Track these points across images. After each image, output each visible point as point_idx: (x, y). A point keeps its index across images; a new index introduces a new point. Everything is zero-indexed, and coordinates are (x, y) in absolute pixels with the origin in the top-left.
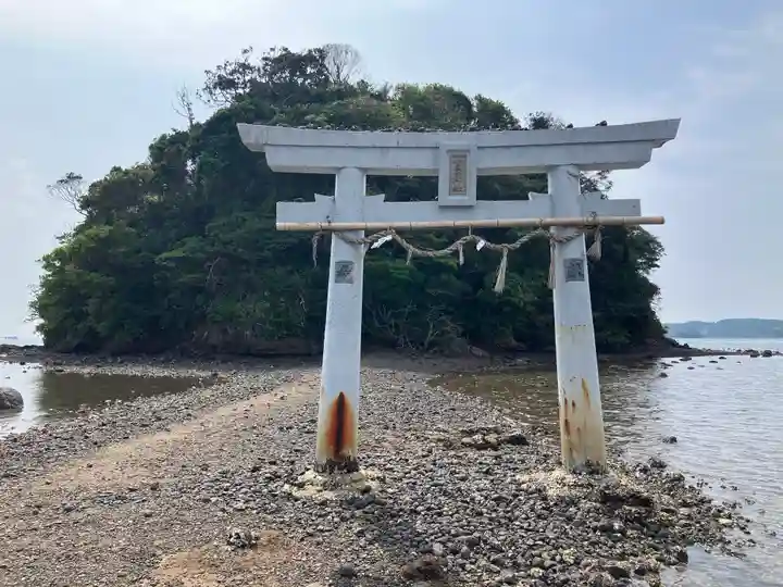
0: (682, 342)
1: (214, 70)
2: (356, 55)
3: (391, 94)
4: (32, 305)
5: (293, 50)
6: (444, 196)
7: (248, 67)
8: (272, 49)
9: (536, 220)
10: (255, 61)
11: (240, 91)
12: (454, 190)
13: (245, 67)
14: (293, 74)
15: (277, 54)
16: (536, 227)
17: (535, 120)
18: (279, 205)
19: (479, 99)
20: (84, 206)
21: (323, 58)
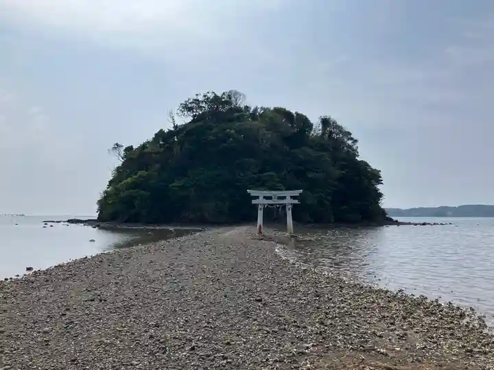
0: (394, 218)
9: (284, 203)
12: (274, 199)
17: (322, 119)
18: (252, 200)
19: (296, 113)
20: (123, 158)
21: (230, 98)
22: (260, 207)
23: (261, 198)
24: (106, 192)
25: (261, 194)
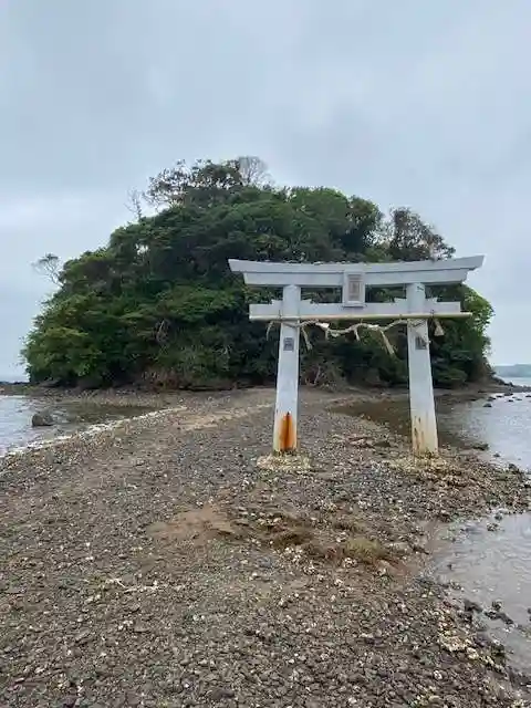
0: (506, 381)
1: (156, 177)
2: (263, 165)
3: (288, 194)
4: (22, 352)
5: (216, 162)
6: (346, 300)
7: (182, 175)
8: (200, 161)
9: (398, 315)
10: (187, 170)
11: (176, 193)
12: (352, 298)
13: (180, 175)
14: (215, 180)
15: (202, 165)
16: (397, 319)
18: (251, 306)
19: (354, 198)
20: (60, 280)
21: (238, 168)
22: (287, 333)
23: (292, 294)
24: (33, 337)
25: (292, 275)
